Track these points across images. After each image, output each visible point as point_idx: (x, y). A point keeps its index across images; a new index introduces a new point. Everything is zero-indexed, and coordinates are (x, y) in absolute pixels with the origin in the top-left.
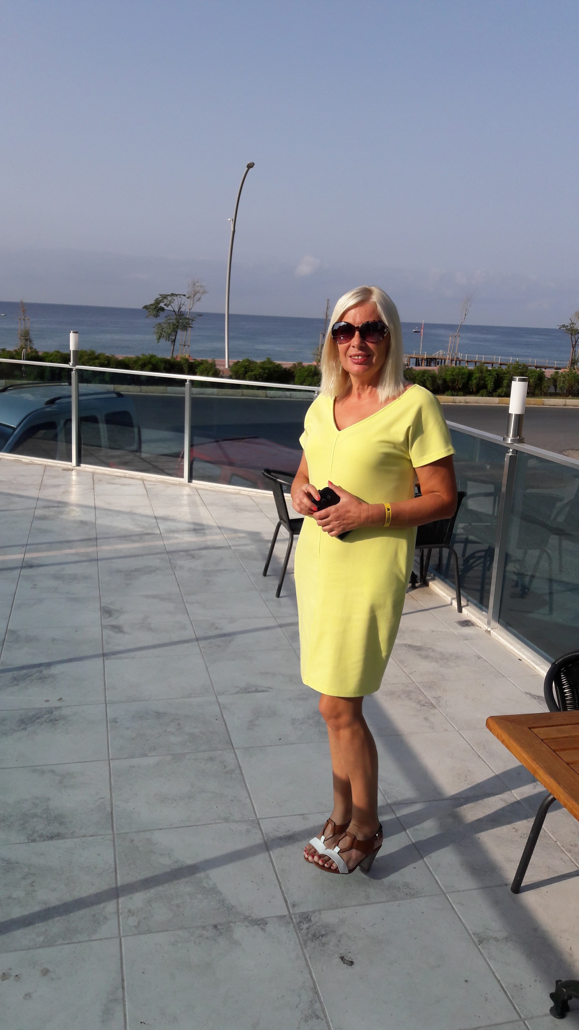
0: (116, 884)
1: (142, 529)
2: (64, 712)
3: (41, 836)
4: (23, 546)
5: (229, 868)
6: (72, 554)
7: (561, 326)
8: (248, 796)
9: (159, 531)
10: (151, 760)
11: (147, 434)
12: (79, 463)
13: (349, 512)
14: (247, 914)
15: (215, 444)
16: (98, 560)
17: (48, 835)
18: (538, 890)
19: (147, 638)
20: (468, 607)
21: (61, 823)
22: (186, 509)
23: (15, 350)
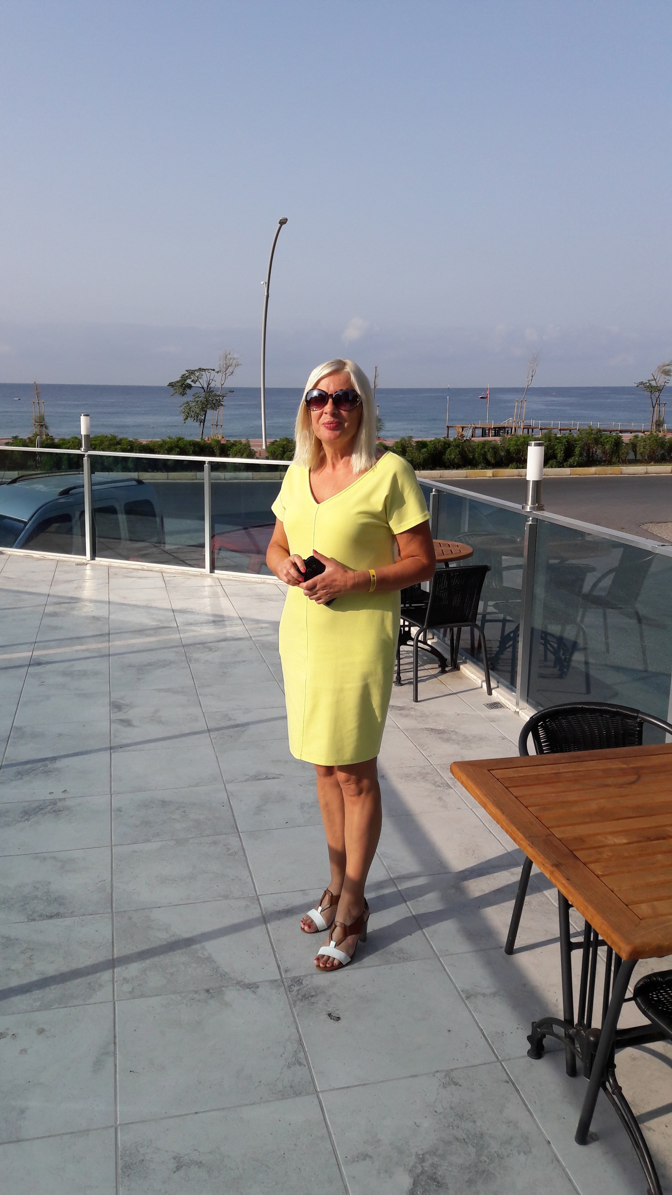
0: (113, 957)
1: (158, 623)
2: (68, 803)
3: (41, 916)
4: (31, 643)
5: (225, 940)
6: (83, 651)
7: (639, 384)
8: (249, 874)
9: (176, 625)
10: (153, 846)
11: (170, 524)
12: (94, 555)
13: (335, 580)
14: (239, 979)
15: (243, 531)
16: (109, 655)
17: (48, 914)
18: (532, 951)
19: (155, 731)
20: (498, 689)
21: (61, 904)
22: (207, 601)
23: (29, 438)
